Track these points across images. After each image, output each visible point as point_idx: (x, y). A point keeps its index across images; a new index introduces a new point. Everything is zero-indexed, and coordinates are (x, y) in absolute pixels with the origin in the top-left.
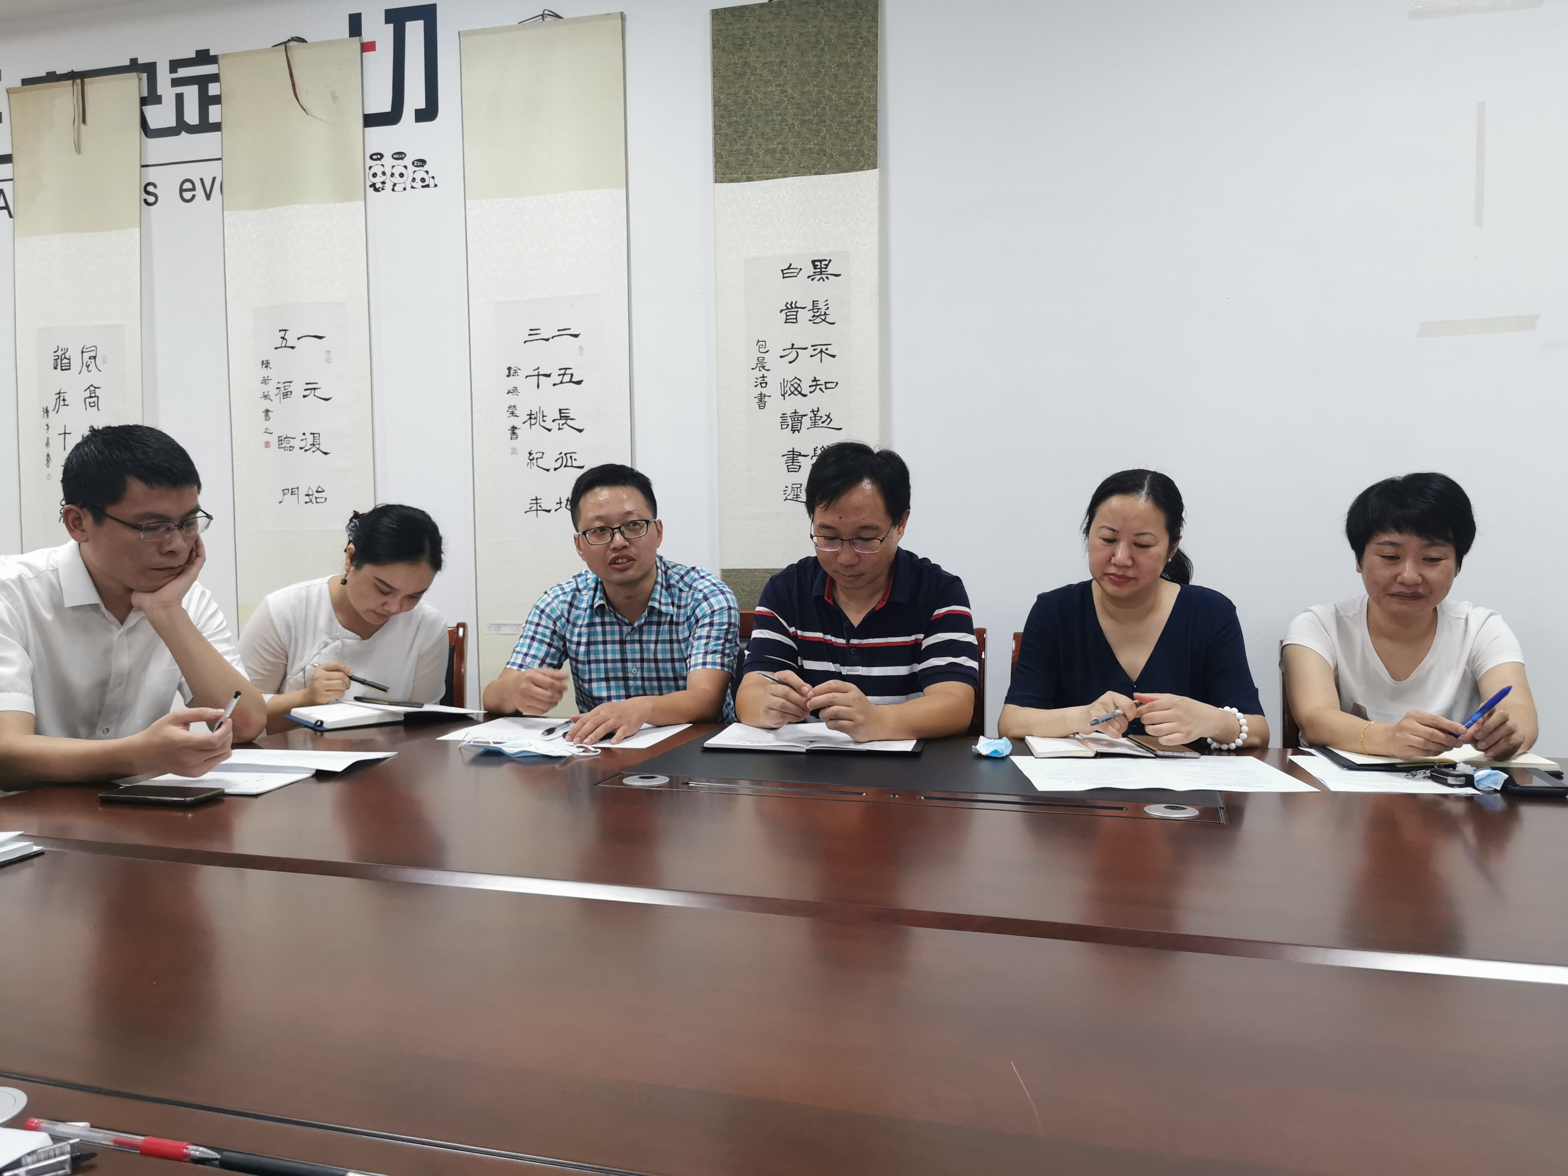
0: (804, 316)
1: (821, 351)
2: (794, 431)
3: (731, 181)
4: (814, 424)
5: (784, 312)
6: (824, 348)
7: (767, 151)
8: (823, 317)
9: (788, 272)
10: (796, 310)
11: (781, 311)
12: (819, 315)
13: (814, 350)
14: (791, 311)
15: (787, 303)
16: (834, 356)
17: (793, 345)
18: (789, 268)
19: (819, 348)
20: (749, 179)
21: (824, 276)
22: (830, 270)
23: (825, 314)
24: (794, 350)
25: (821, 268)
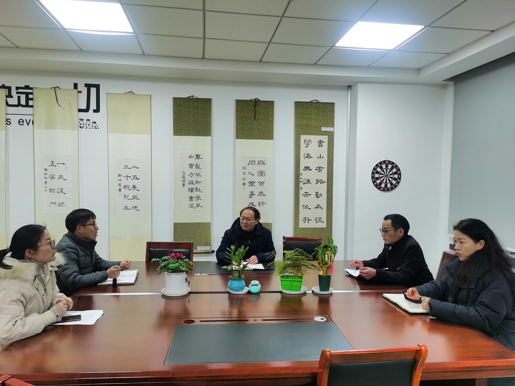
0: (194, 167)
2: (192, 192)
3: (177, 135)
4: (196, 191)
6: (199, 174)
7: (186, 130)
8: (198, 167)
13: (196, 174)
15: (190, 164)
16: (201, 176)
18: (191, 156)
20: (181, 135)
21: (199, 158)
24: (192, 174)
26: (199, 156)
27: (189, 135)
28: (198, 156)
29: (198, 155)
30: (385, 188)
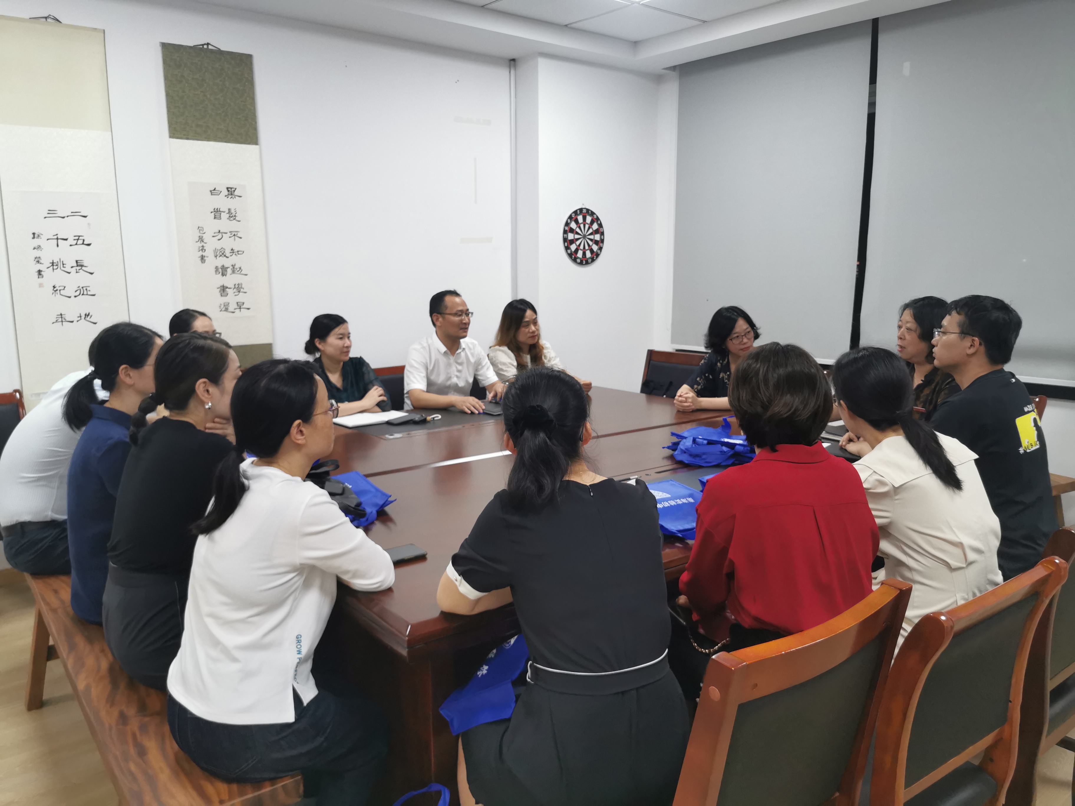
0: (225, 216)
1: (234, 235)
2: (223, 276)
4: (233, 272)
5: (213, 213)
6: (236, 233)
8: (234, 217)
9: (213, 192)
10: (220, 212)
11: (211, 212)
12: (232, 216)
13: (231, 234)
14: (217, 213)
15: (214, 209)
16: (241, 238)
17: (219, 231)
18: (214, 190)
19: (233, 233)
20: (187, 139)
21: (233, 196)
22: (236, 193)
23: (235, 216)
24: (220, 234)
25: (231, 192)
26: (234, 191)
27: (205, 138)
29: (231, 188)
30: (583, 259)
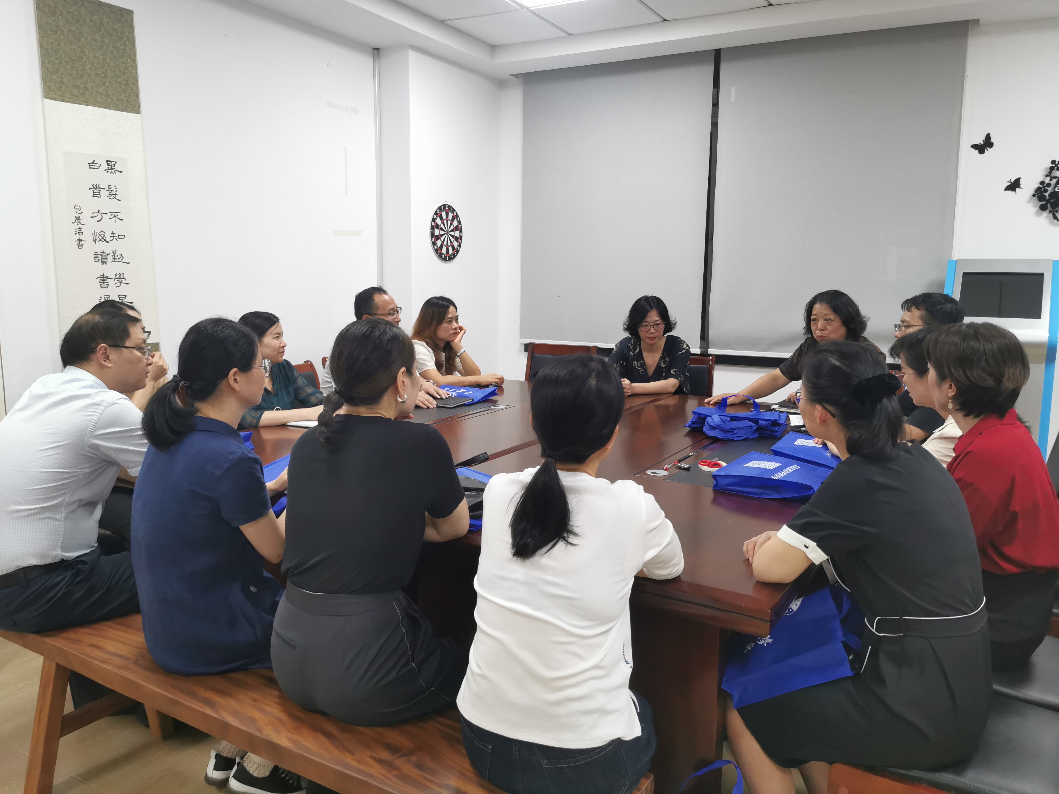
0: (104, 193)
2: (103, 264)
3: (52, 99)
4: (114, 260)
7: (74, 86)
9: (92, 165)
10: (99, 189)
11: (90, 189)
12: (112, 195)
13: (111, 215)
14: (96, 190)
15: (93, 185)
16: (121, 220)
17: (99, 211)
19: (114, 214)
20: (63, 101)
21: (113, 171)
22: (116, 167)
23: (115, 194)
24: (100, 214)
26: (114, 165)
27: (84, 101)
28: (111, 165)
29: (111, 162)
30: (447, 255)
